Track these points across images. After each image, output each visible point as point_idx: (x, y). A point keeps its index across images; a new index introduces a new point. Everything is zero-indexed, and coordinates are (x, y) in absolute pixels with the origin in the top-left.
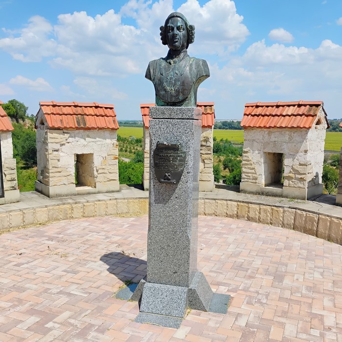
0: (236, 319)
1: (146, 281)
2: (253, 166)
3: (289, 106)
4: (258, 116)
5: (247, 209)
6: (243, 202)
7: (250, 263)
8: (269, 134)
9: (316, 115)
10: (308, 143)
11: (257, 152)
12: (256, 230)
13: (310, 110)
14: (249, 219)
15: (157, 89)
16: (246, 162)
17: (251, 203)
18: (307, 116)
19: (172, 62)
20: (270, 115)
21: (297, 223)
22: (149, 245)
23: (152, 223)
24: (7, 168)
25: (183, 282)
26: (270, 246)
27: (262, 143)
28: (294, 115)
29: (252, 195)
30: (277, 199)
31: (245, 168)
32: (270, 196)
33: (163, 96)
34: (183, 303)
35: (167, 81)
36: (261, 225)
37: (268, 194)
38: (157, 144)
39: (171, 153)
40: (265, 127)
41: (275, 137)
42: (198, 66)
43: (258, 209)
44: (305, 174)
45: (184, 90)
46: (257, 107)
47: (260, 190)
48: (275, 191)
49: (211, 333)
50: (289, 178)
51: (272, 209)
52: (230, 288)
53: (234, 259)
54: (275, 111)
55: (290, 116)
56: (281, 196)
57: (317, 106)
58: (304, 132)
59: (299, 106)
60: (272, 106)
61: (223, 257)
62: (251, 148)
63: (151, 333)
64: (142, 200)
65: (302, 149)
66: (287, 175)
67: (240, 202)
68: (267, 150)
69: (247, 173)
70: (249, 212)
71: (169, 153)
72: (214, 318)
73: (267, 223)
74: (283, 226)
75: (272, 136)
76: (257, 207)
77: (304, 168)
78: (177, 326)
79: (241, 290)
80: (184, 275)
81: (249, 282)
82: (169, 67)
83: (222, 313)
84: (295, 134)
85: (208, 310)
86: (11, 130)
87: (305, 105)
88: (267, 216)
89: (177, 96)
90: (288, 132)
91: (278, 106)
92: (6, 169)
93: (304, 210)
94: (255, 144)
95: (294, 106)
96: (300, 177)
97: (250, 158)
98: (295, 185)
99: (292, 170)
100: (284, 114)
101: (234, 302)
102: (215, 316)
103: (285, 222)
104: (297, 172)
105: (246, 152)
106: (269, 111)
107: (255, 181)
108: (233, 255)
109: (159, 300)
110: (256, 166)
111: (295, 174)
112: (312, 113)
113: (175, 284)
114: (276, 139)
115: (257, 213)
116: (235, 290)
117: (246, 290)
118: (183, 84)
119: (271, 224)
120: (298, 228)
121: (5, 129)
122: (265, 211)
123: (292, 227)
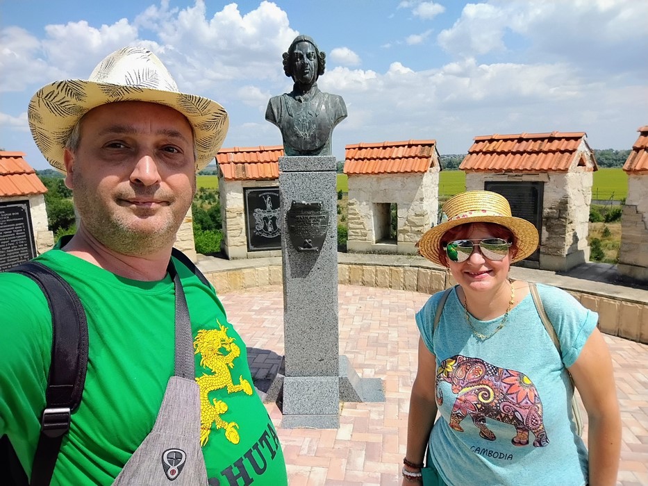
0: (399, 406)
1: (284, 375)
2: (361, 221)
3: (398, 146)
4: (363, 160)
5: (361, 272)
6: (355, 264)
7: (386, 336)
8: (378, 180)
9: (430, 157)
10: (423, 190)
11: (365, 203)
12: (375, 295)
13: (422, 151)
14: (364, 284)
15: (286, 135)
16: (353, 216)
17: (365, 265)
18: (420, 158)
19: (302, 100)
20: (377, 158)
21: (421, 284)
22: (286, 330)
23: (288, 302)
24: (42, 244)
25: (332, 370)
26: (400, 314)
27: (370, 192)
28: (405, 157)
29: (362, 255)
30: (393, 257)
31: (352, 223)
32: (383, 254)
33: (295, 143)
34: (336, 396)
35: (299, 124)
36: (378, 289)
37: (380, 252)
38: (292, 204)
39: (312, 214)
40: (373, 173)
41: (386, 183)
42: (335, 105)
43: (374, 271)
44: (423, 226)
45: (320, 135)
46: (360, 148)
47: (371, 249)
48: (388, 248)
49: (379, 428)
50: (404, 232)
51: (391, 270)
52: (377, 370)
53: (366, 334)
54: (382, 153)
55: (400, 158)
56: (396, 253)
57: (430, 145)
58: (418, 177)
59: (410, 146)
60: (378, 148)
61: (352, 333)
62: (358, 199)
63: (309, 439)
64: (231, 272)
65: (418, 196)
66: (402, 229)
67: (352, 264)
68: (376, 201)
69: (354, 229)
70: (363, 275)
71: (309, 215)
72: (374, 409)
73: (386, 287)
74: (405, 288)
75: (382, 184)
76: (372, 268)
77: (421, 219)
78: (336, 426)
79: (390, 370)
80: (333, 361)
81: (394, 359)
82: (299, 106)
83: (380, 401)
84: (409, 180)
85: (362, 400)
86: (43, 191)
87: (417, 145)
88: (385, 278)
89: (313, 142)
90: (400, 178)
91: (385, 148)
92: (41, 246)
93: (428, 268)
94: (362, 193)
95: (404, 146)
96: (416, 229)
97: (357, 211)
98: (411, 240)
99: (407, 223)
100: (394, 157)
101: (388, 386)
102: (375, 407)
103: (407, 284)
104: (413, 224)
105: (352, 204)
106: (375, 153)
107: (364, 238)
108: (362, 329)
109: (305, 396)
110: (365, 221)
111: (411, 226)
112: (426, 155)
113: (322, 374)
114: (387, 187)
115: (373, 275)
116: (383, 371)
117: (395, 369)
118: (319, 127)
119: (391, 287)
120: (422, 289)
121: (35, 192)
122: (383, 272)
123: (415, 288)
